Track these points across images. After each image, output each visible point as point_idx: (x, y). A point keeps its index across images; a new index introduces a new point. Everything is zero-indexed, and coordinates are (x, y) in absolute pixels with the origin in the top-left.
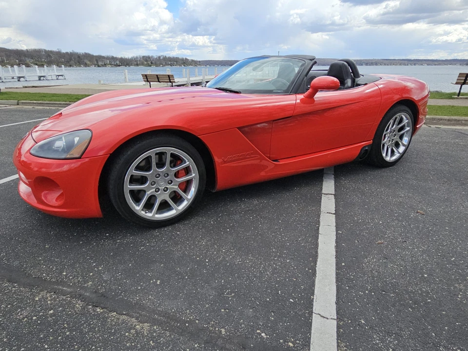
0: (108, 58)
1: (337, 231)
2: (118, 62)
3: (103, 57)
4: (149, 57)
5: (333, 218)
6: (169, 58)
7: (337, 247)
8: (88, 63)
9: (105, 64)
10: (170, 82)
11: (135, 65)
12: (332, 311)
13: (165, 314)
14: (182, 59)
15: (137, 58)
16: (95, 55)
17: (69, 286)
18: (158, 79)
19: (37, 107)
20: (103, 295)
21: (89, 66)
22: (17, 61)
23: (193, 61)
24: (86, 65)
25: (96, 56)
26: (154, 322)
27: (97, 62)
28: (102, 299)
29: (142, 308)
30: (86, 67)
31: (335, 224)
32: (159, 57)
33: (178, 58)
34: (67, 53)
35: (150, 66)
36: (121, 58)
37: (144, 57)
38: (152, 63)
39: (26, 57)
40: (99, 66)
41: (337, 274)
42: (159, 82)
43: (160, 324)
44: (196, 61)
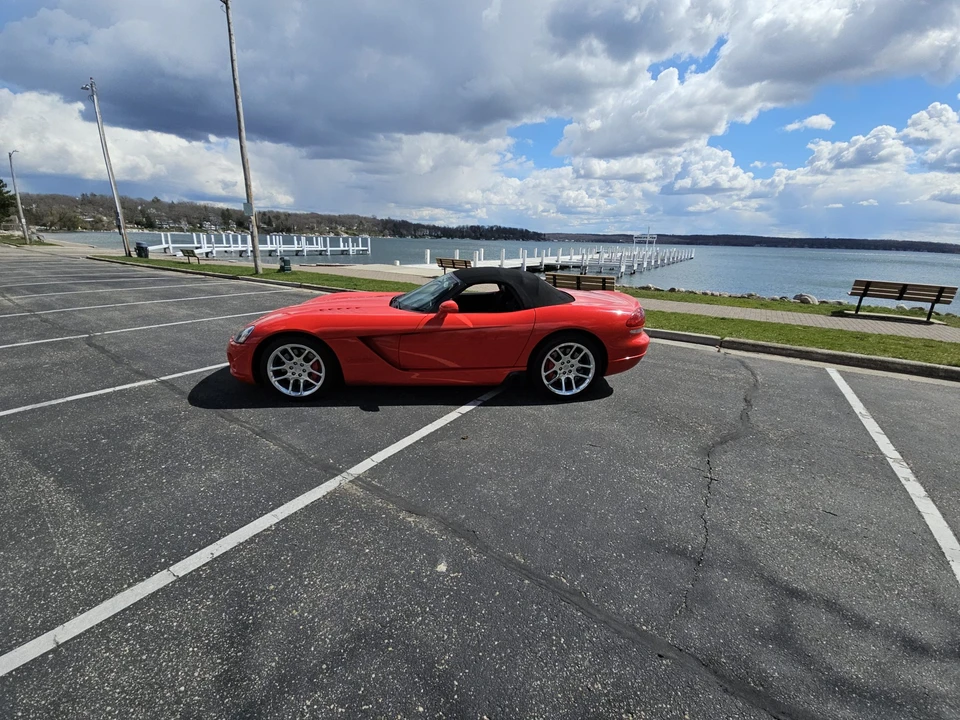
0: (427, 227)
2: (439, 233)
3: (423, 227)
4: (478, 227)
6: (505, 229)
8: (405, 232)
9: (424, 235)
11: (459, 238)
14: (521, 231)
15: (463, 227)
16: (414, 222)
18: (454, 264)
21: (404, 237)
22: (328, 228)
23: (535, 233)
24: (402, 235)
27: (415, 232)
30: (401, 237)
32: (492, 228)
33: (516, 229)
34: (382, 220)
35: (478, 239)
36: (445, 228)
37: (472, 227)
39: (336, 223)
40: (416, 237)
44: (541, 234)
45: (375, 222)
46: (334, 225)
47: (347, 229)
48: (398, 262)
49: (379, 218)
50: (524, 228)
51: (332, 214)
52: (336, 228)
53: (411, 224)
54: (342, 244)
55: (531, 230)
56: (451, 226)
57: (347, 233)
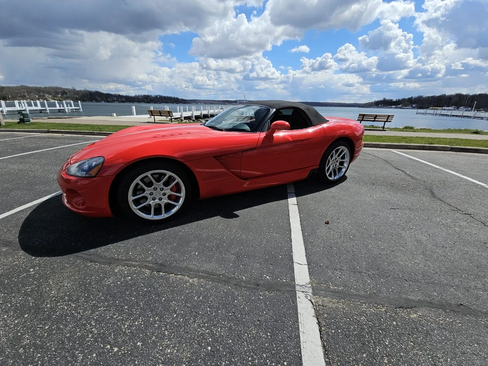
0: (115, 96)
1: (300, 215)
2: (124, 99)
3: (112, 95)
4: (148, 96)
5: (296, 207)
6: (164, 97)
7: (301, 224)
8: (99, 99)
9: (113, 100)
10: (170, 116)
12: (304, 260)
13: (206, 272)
14: (174, 98)
15: (139, 96)
16: (104, 92)
17: (136, 261)
18: (160, 114)
19: (66, 135)
20: (161, 265)
21: (99, 102)
22: (37, 96)
23: (182, 99)
24: (97, 101)
25: (105, 94)
26: (200, 277)
27: (107, 99)
28: (161, 267)
29: (190, 270)
30: (97, 102)
31: (298, 211)
32: (157, 96)
33: (171, 97)
34: (80, 91)
35: (149, 103)
36: (126, 96)
37: (144, 96)
38: (151, 100)
39: (44, 92)
40: (108, 102)
41: (304, 240)
42: (161, 116)
43: (203, 277)
44: (185, 100)
45: (74, 92)
46: (42, 94)
47: (53, 96)
48: (115, 115)
49: (78, 89)
50: (176, 97)
51: (38, 86)
52: (44, 96)
53: (103, 94)
54: (58, 105)
55: (180, 98)
56: (131, 95)
57: (54, 99)
